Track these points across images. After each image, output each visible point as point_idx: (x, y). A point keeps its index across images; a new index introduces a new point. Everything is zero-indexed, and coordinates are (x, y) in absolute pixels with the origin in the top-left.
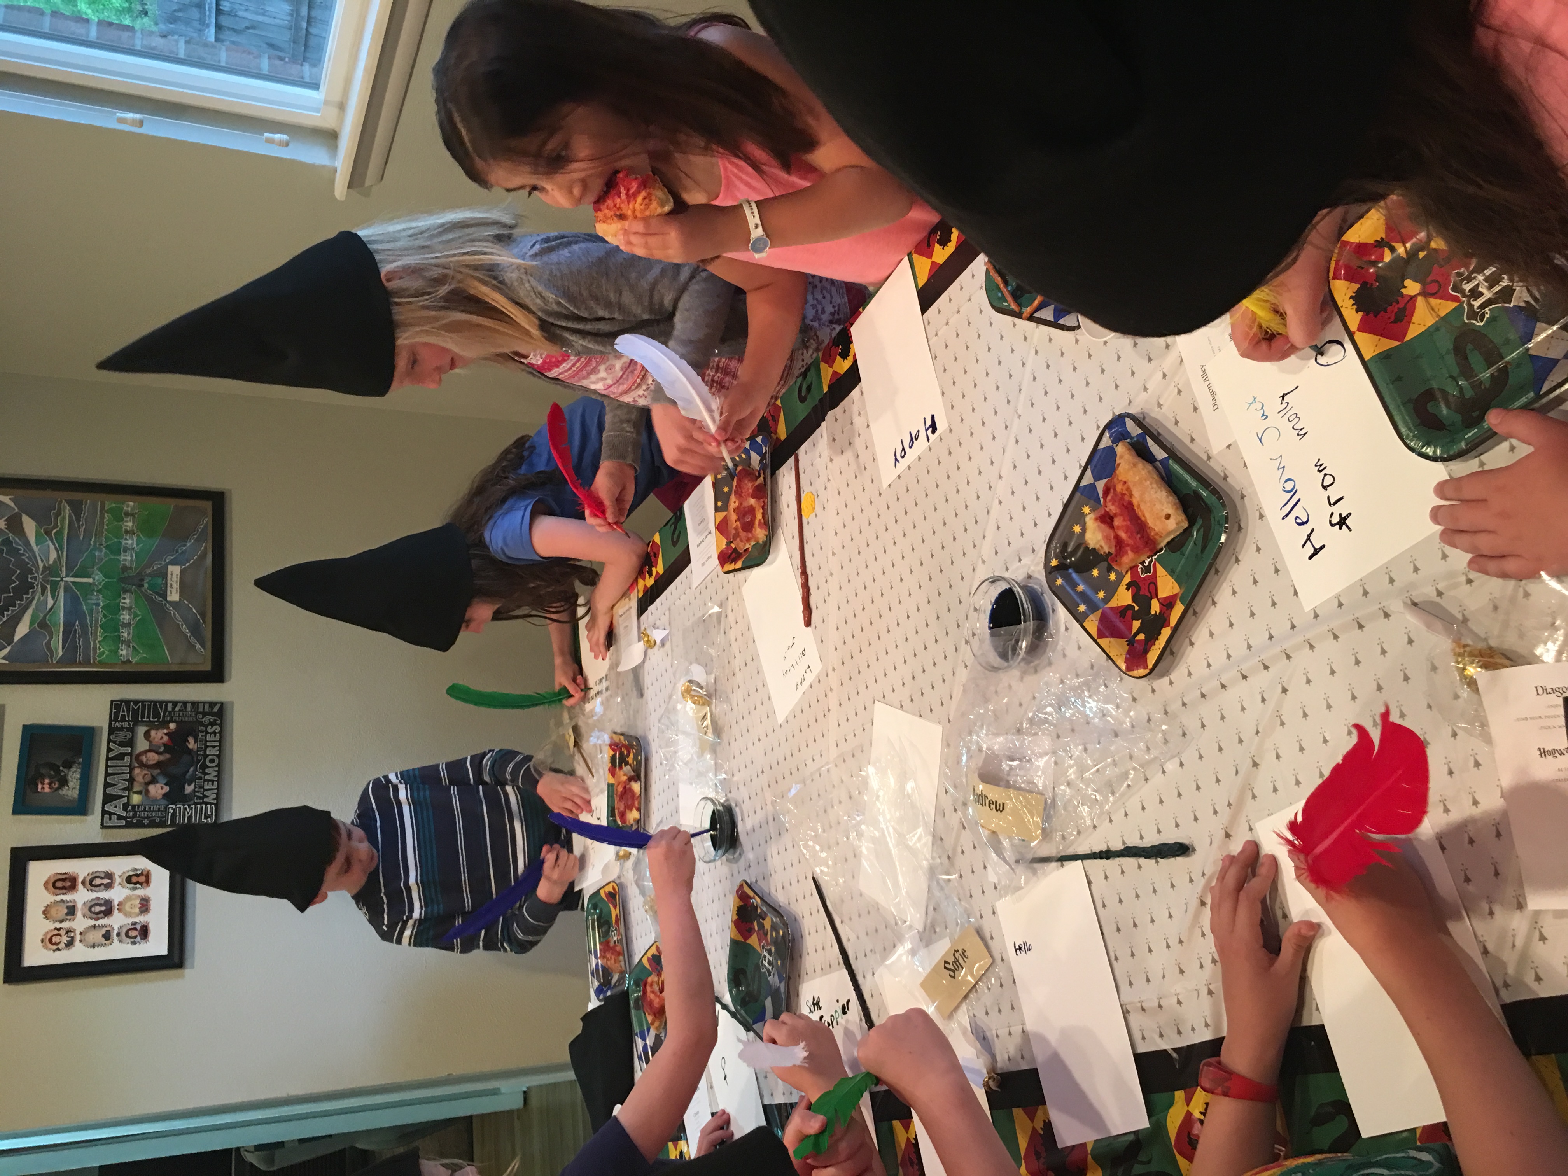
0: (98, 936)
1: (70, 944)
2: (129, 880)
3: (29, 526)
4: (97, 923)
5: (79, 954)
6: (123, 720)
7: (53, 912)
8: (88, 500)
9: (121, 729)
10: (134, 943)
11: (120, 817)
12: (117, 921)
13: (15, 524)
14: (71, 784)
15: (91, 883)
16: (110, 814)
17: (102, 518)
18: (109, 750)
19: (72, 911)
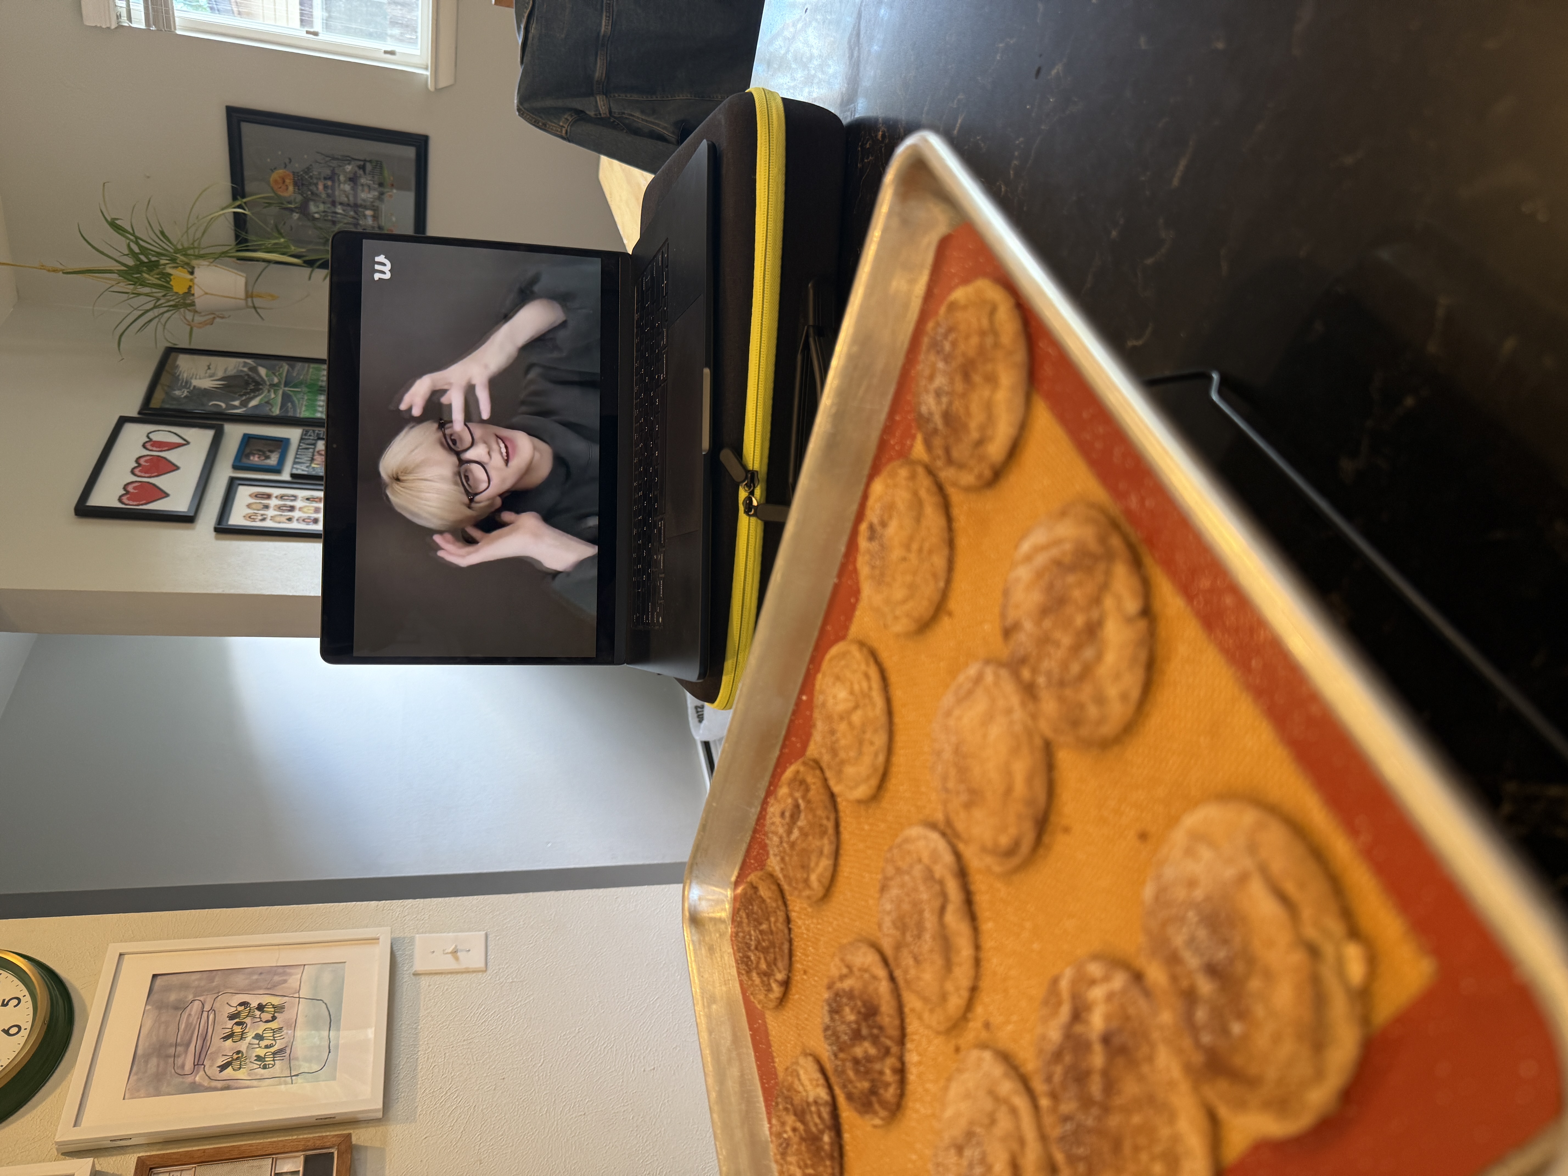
0: (284, 519)
1: (263, 520)
2: (308, 499)
3: (262, 371)
4: (283, 514)
5: (269, 524)
6: (310, 436)
7: (254, 506)
8: (299, 365)
9: (309, 439)
10: (309, 524)
11: (303, 470)
12: (296, 514)
13: (253, 369)
14: (273, 459)
15: (282, 497)
16: (297, 469)
17: (308, 371)
18: (299, 446)
19: (266, 507)
